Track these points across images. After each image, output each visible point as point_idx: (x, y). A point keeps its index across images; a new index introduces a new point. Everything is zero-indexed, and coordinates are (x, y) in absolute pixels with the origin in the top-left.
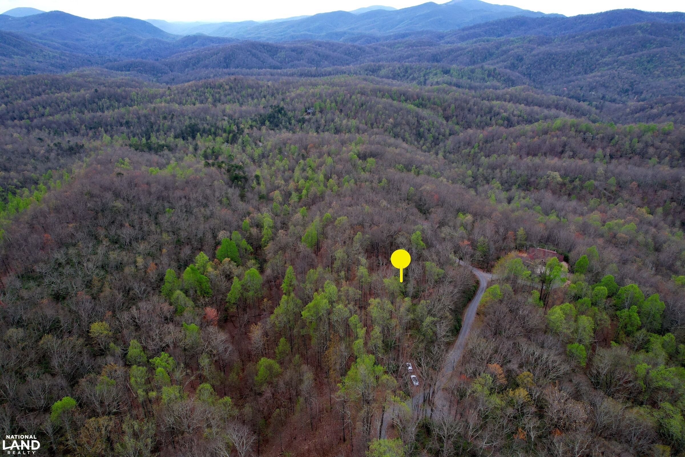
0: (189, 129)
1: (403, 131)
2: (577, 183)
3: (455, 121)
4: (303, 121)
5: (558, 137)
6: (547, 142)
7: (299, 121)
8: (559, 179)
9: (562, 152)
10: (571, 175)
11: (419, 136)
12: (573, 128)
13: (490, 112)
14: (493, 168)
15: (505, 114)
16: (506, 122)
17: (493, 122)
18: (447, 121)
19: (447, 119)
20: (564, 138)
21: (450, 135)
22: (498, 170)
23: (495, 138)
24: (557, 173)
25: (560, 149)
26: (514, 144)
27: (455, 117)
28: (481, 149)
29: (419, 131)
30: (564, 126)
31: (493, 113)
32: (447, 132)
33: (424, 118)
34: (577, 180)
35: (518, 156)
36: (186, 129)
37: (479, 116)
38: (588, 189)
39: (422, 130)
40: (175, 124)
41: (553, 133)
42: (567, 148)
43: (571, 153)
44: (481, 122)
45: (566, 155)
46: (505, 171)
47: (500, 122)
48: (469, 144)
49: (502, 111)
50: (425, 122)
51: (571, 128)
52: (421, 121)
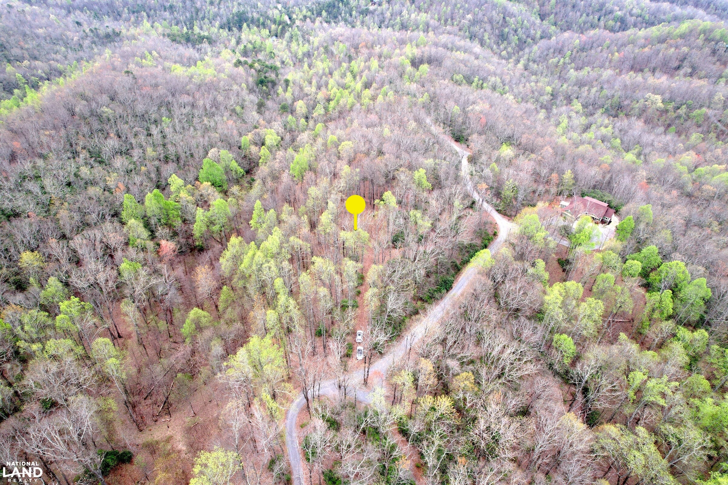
0: (236, 18)
1: (482, 30)
2: (683, 111)
3: (552, 21)
4: (365, 12)
5: (677, 47)
6: (661, 55)
7: (362, 13)
8: (660, 105)
9: (678, 68)
10: (678, 99)
11: (503, 37)
12: (702, 35)
13: (600, 10)
14: (581, 84)
15: (619, 13)
16: (619, 24)
17: (602, 23)
18: (542, 20)
19: (543, 17)
20: (685, 49)
21: (542, 38)
22: (586, 88)
23: (595, 45)
24: (658, 98)
25: (676, 64)
26: (616, 54)
27: (553, 16)
28: (573, 60)
29: (502, 31)
30: (691, 31)
31: (604, 11)
32: (538, 35)
33: (512, 15)
34: (684, 106)
35: (618, 71)
36: (233, 18)
37: (585, 15)
38: (695, 120)
39: (506, 30)
40: (222, 11)
41: (672, 42)
42: (686, 63)
43: (689, 70)
44: (585, 23)
45: (682, 72)
46: (594, 90)
47: (611, 23)
48: (560, 51)
49: (617, 8)
50: (512, 20)
51: (700, 35)
52: (507, 18)
